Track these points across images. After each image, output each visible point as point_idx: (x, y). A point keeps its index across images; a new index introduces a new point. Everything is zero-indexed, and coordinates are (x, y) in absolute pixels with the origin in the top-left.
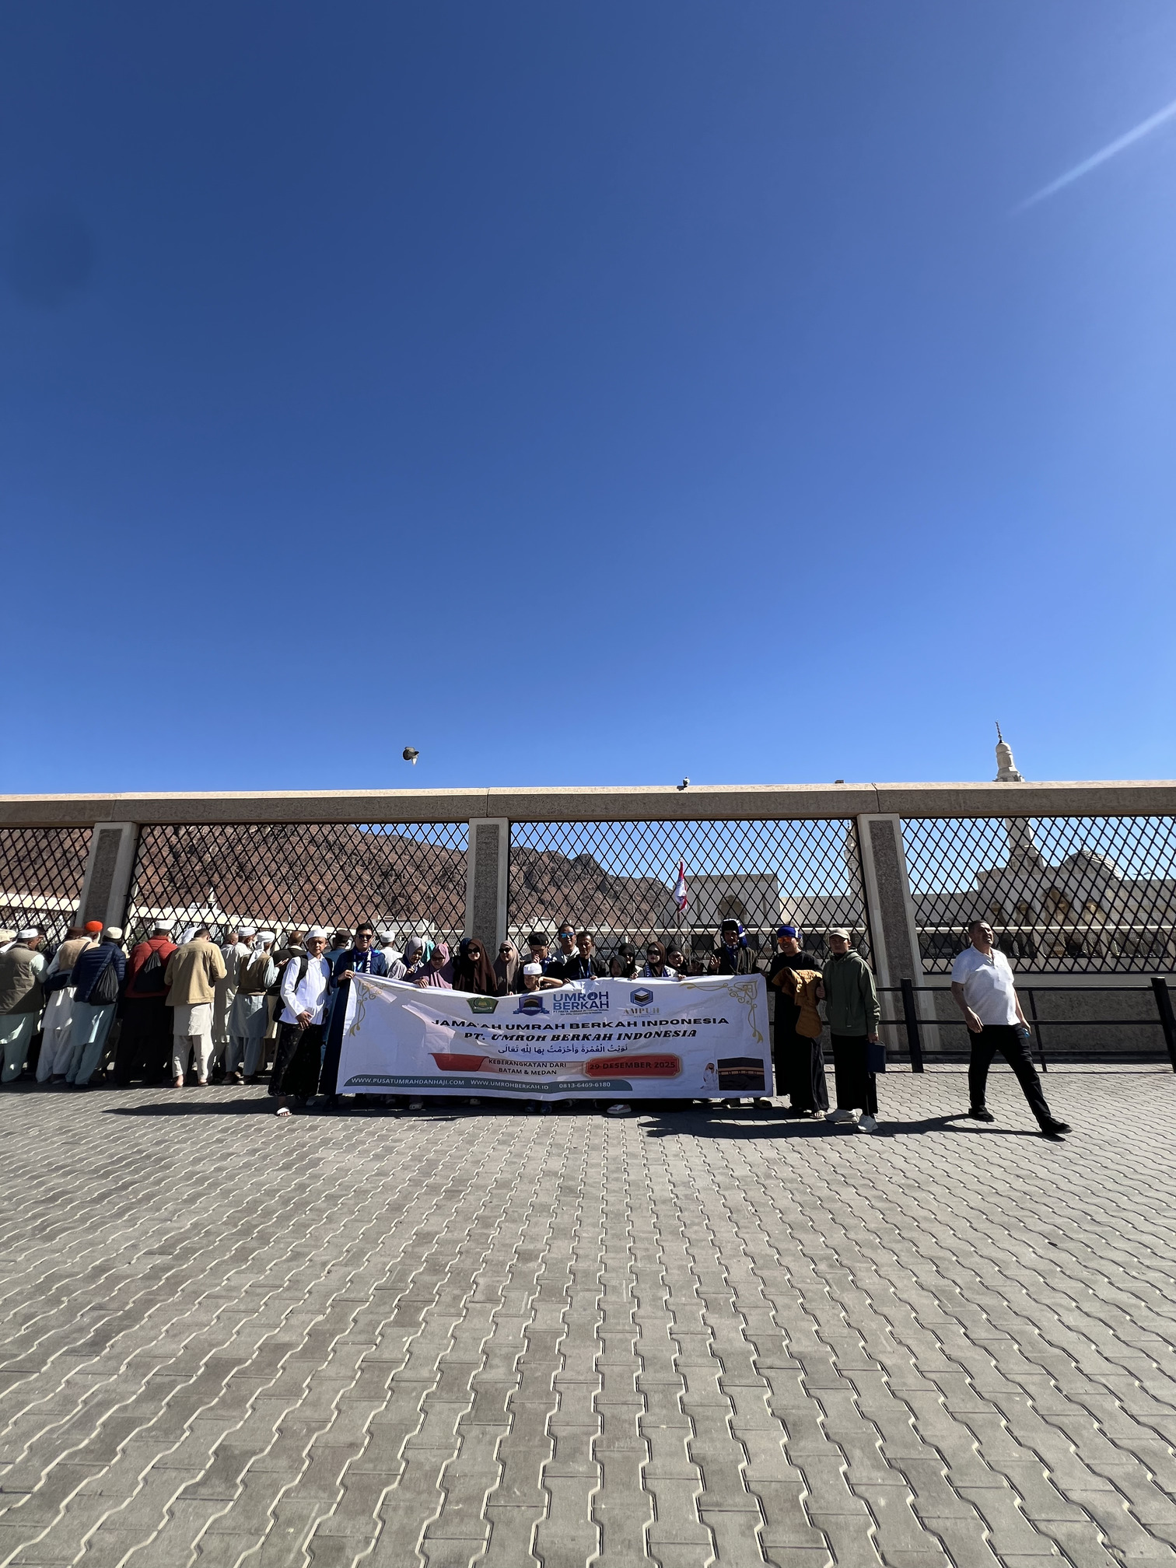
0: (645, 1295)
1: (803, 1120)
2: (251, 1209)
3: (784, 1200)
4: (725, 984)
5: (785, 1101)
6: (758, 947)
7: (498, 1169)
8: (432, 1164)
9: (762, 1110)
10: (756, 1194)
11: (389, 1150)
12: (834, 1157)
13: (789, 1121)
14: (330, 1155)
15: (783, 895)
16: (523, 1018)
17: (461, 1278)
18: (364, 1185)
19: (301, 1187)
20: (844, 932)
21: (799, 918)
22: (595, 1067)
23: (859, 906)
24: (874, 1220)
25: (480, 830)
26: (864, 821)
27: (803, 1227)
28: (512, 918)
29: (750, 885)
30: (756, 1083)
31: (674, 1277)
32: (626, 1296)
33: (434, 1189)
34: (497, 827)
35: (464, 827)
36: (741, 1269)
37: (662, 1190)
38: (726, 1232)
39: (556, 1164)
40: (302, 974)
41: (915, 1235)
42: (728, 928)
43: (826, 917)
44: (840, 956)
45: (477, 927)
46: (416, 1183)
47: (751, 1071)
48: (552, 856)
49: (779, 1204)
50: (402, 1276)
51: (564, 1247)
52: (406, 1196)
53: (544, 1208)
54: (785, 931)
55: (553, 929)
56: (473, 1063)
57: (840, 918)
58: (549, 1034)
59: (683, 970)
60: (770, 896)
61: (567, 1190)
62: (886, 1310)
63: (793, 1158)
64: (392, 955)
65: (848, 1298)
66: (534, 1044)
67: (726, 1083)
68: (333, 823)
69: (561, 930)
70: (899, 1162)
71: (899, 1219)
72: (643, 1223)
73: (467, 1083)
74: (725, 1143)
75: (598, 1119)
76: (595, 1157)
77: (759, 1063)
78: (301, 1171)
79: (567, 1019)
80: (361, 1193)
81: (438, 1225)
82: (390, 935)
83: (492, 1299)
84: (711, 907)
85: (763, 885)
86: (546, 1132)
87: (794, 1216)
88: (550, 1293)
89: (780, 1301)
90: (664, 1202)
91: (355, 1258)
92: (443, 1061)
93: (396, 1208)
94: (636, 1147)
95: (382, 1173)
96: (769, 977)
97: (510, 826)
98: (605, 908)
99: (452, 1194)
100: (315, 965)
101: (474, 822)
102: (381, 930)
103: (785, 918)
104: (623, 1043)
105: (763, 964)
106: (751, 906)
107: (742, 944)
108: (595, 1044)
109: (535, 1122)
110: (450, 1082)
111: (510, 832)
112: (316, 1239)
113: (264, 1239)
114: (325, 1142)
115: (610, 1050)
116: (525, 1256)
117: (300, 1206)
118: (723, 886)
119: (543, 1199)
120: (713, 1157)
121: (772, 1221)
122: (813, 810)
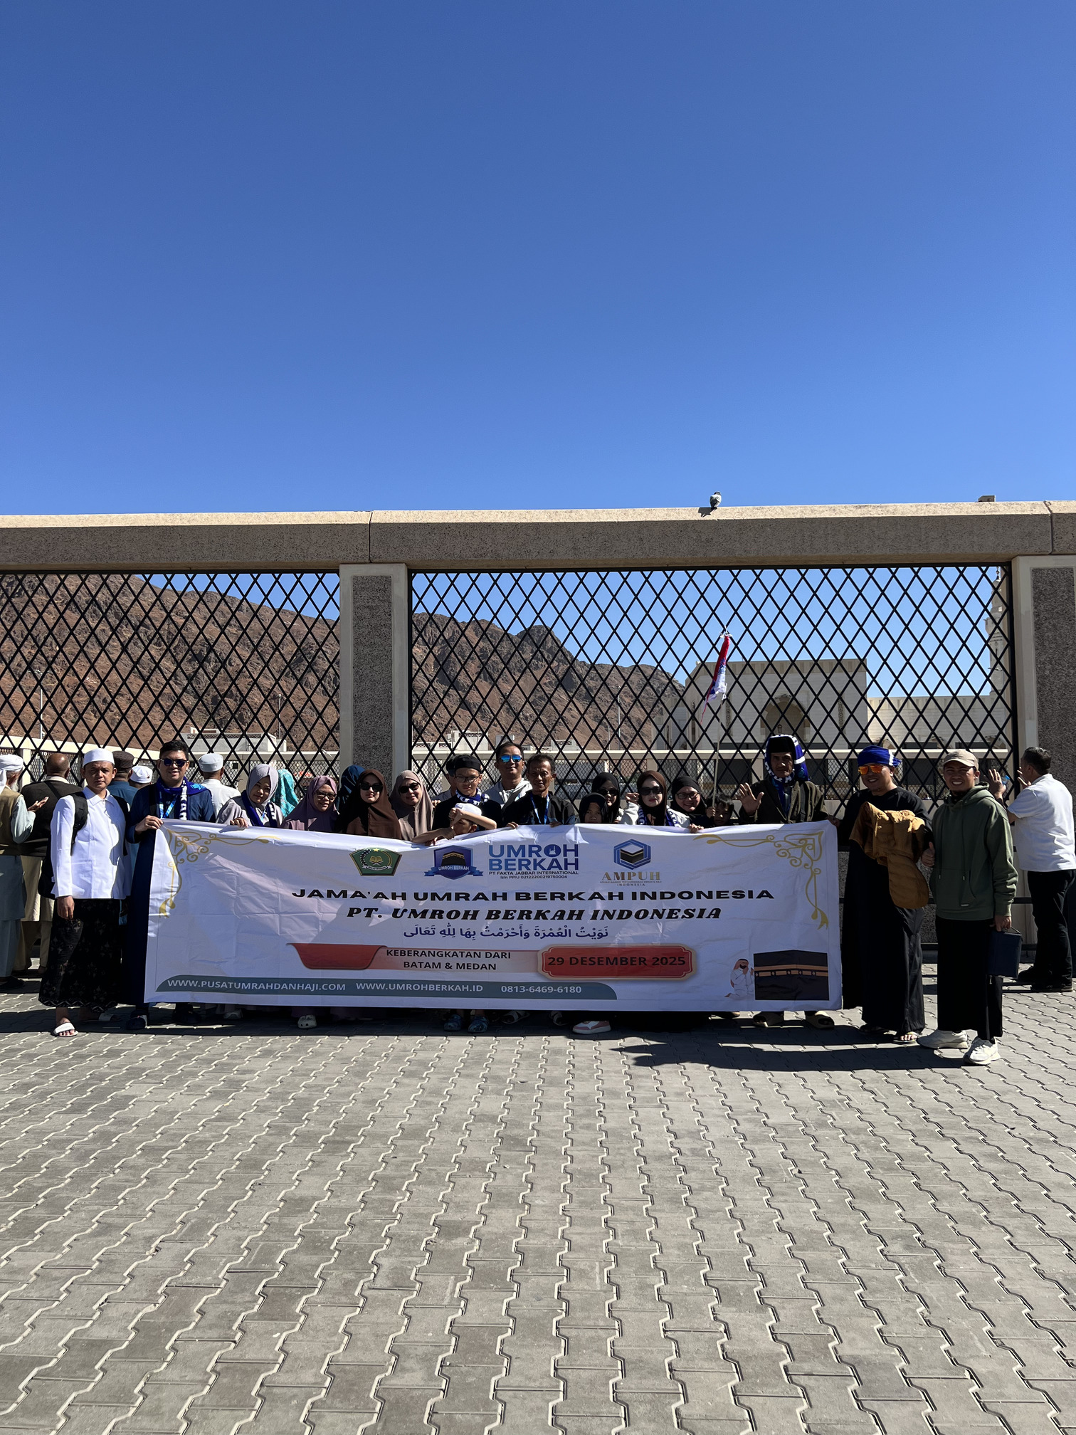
0: (629, 1280)
1: (881, 1046)
2: (31, 1164)
3: (844, 1158)
4: (768, 836)
5: (854, 1017)
6: (827, 782)
7: (404, 1111)
8: (303, 1104)
9: (818, 1029)
10: (802, 1149)
11: (234, 1085)
12: (926, 1099)
13: (859, 1046)
14: (145, 1091)
15: (874, 696)
16: (441, 884)
17: (354, 1258)
18: (200, 1134)
19: (104, 1137)
20: (968, 758)
21: (898, 733)
22: (558, 962)
23: (1001, 714)
24: (980, 1186)
25: (360, 585)
26: (1024, 569)
27: (871, 1196)
28: (416, 733)
29: (816, 679)
30: (815, 989)
31: (673, 1257)
32: (599, 1282)
33: (306, 1140)
34: (387, 580)
35: (331, 580)
36: (771, 1250)
37: (658, 1141)
38: (753, 1200)
39: (494, 1105)
40: (80, 821)
41: (1041, 1207)
42: (777, 748)
43: (944, 732)
44: (963, 796)
45: (360, 748)
46: (279, 1130)
47: (807, 969)
48: (484, 630)
49: (839, 1162)
50: (267, 1255)
51: (506, 1219)
52: (266, 1149)
53: (476, 1167)
54: (872, 755)
55: (484, 750)
56: (362, 956)
57: (967, 733)
58: (483, 907)
59: (701, 817)
60: (851, 697)
61: (511, 1142)
62: (985, 1306)
63: (861, 1099)
64: (222, 793)
65: (932, 1289)
66: (458, 924)
67: (765, 989)
68: (104, 572)
69: (500, 751)
70: (1029, 1107)
71: (1018, 1186)
72: (627, 1186)
73: (351, 988)
74: (756, 1077)
75: (559, 1042)
76: (553, 1096)
77: (821, 959)
78: (100, 1115)
79: (513, 885)
80: (196, 1146)
81: (318, 1187)
82: (216, 759)
83: (400, 1284)
84: (749, 715)
85: (839, 679)
86: (478, 1059)
87: (859, 1178)
88: (486, 1277)
89: (827, 1291)
90: (661, 1158)
91: (195, 1231)
92: (313, 955)
93: (251, 1165)
94: (617, 1081)
95: (224, 1117)
96: (843, 829)
97: (410, 579)
98: (572, 716)
99: (336, 1146)
100: (98, 806)
101: (348, 571)
102: (200, 751)
103: (875, 733)
104: (600, 925)
105: (830, 806)
106: (817, 715)
107: (799, 776)
108: (557, 925)
109: (459, 1045)
110: (322, 987)
111: (410, 589)
112: (134, 1209)
113: (55, 1206)
114: (134, 1073)
115: (579, 936)
116: (448, 1230)
117: (106, 1162)
118: (771, 680)
119: (475, 1152)
120: (737, 1096)
121: (823, 1186)
122: (936, 549)
